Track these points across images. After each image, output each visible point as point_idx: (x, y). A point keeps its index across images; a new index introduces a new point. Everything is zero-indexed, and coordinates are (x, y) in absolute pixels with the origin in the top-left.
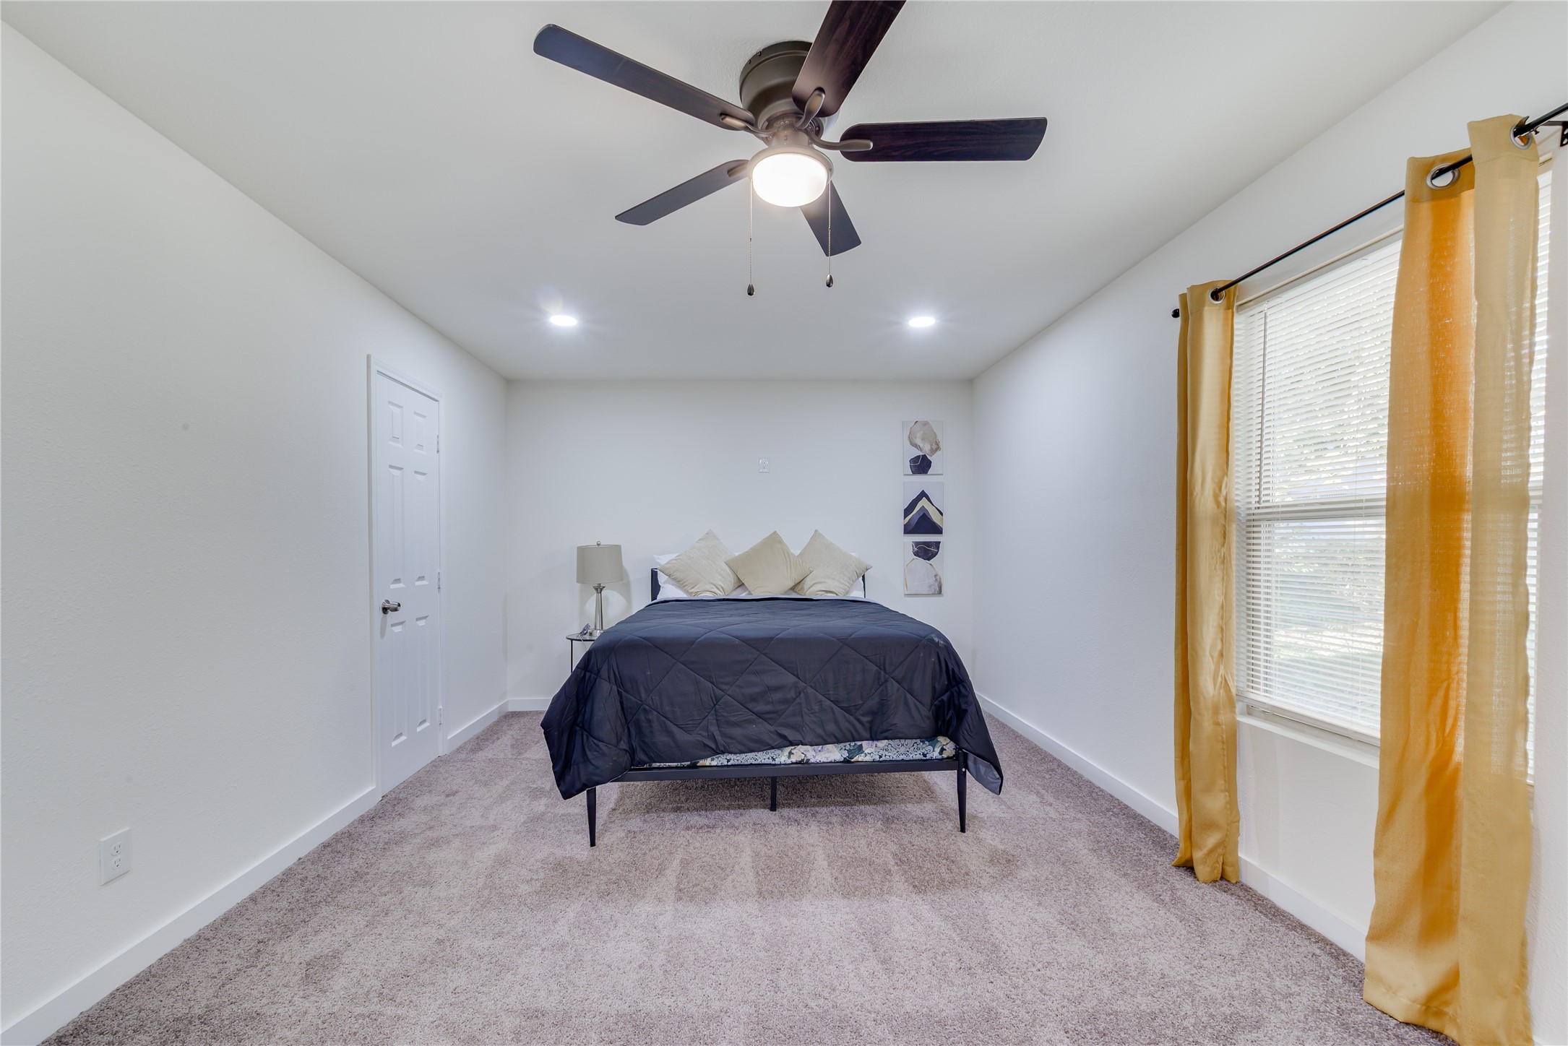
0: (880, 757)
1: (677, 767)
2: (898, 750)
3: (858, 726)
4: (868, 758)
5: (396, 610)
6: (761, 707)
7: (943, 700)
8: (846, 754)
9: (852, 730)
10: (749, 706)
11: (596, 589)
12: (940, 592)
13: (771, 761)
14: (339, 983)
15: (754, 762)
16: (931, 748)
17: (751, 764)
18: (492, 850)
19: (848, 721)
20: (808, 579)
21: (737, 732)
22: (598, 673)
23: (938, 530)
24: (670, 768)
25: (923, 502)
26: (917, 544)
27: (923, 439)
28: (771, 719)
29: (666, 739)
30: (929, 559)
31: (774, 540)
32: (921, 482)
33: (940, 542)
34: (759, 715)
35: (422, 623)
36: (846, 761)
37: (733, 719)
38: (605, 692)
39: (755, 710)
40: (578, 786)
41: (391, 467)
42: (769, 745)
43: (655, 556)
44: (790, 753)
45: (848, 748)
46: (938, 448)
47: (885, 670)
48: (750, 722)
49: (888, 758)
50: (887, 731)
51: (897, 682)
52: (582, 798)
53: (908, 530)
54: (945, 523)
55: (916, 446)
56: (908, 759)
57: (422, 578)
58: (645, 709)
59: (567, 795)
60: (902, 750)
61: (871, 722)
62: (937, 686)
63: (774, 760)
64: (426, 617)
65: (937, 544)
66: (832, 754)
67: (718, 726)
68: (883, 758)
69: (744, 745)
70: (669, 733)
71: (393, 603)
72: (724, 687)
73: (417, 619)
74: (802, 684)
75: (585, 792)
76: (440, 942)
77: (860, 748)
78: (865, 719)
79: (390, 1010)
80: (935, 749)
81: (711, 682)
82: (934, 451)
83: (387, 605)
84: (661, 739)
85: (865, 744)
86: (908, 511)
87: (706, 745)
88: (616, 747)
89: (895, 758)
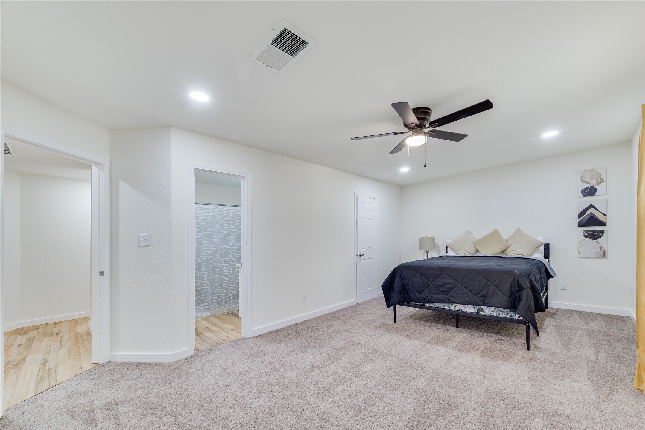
0: (491, 314)
1: (419, 305)
2: (499, 313)
3: (478, 300)
4: (486, 314)
5: (362, 256)
6: (442, 289)
7: (516, 296)
8: (477, 311)
9: (476, 301)
10: (439, 288)
11: (426, 252)
12: (604, 256)
13: (448, 308)
14: (332, 329)
15: (443, 307)
16: (514, 314)
17: (442, 308)
18: (372, 318)
19: (474, 298)
20: (509, 249)
21: (434, 296)
22: (396, 274)
23: (604, 224)
24: (416, 304)
25: (592, 210)
26: (586, 232)
27: (591, 178)
28: (446, 293)
29: (414, 295)
30: (596, 239)
31: (496, 233)
32: (590, 200)
33: (604, 230)
34: (442, 292)
35: (370, 260)
36: (476, 313)
37: (433, 292)
38: (397, 278)
39: (441, 290)
40: (390, 305)
41: (362, 219)
42: (445, 302)
43: (447, 240)
44: (455, 307)
45: (477, 308)
46: (602, 181)
47: (489, 281)
48: (438, 293)
49: (494, 315)
50: (488, 303)
51: (495, 286)
52: (392, 307)
53: (580, 225)
54: (609, 220)
55: (586, 182)
56: (503, 317)
57: (370, 248)
58: (408, 286)
59: (388, 307)
60: (501, 313)
61: (484, 300)
62: (513, 289)
63: (449, 308)
64: (371, 259)
65: (602, 232)
66: (470, 309)
67: (429, 293)
68: (492, 315)
69: (437, 300)
70: (414, 293)
71: (362, 254)
72: (431, 281)
73: (369, 259)
74: (457, 283)
75: (393, 306)
76: (350, 329)
77: (482, 309)
78: (481, 298)
79: (337, 335)
80: (516, 315)
81: (427, 280)
82: (598, 183)
83: (360, 255)
84: (413, 295)
85: (484, 308)
86: (580, 216)
87: (425, 299)
88: (400, 295)
89: (498, 315)
